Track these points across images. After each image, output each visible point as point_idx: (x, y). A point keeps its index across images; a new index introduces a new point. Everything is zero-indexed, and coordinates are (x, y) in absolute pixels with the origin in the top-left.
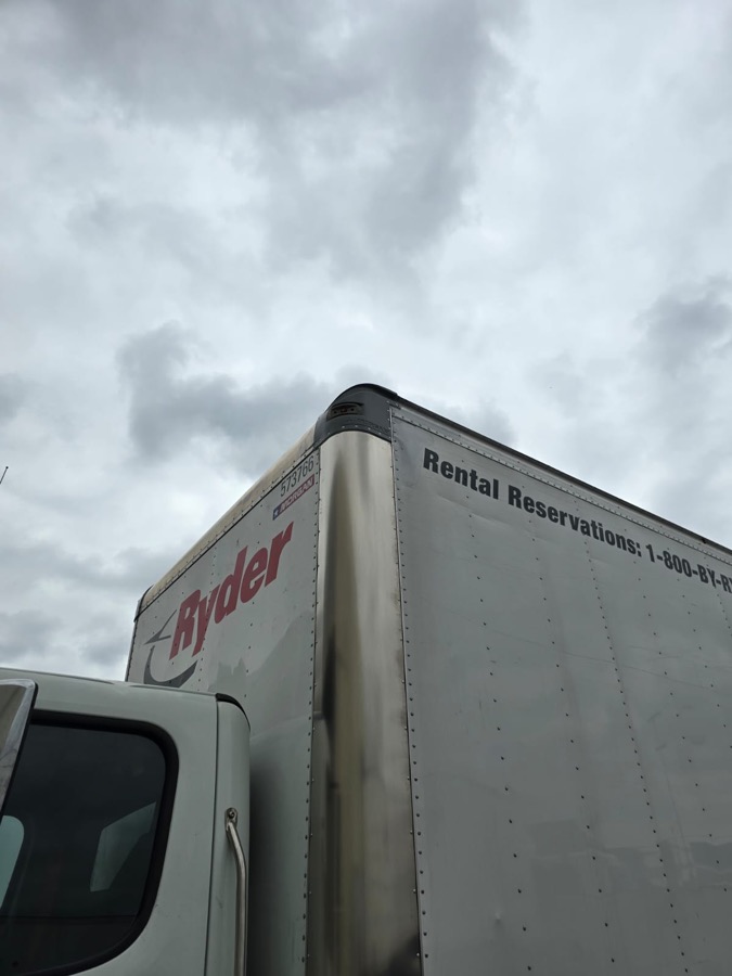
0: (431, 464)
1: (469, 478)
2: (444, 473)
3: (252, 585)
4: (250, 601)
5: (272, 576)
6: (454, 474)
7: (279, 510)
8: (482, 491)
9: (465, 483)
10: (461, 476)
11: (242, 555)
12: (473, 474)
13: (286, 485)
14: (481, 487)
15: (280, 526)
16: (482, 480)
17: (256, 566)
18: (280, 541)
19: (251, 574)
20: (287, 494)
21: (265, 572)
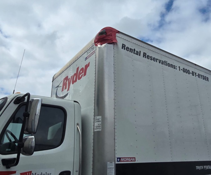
0: (124, 48)
1: (133, 51)
2: (127, 50)
3: (80, 76)
4: (80, 80)
5: (85, 74)
6: (129, 50)
7: (86, 58)
8: (136, 54)
9: (132, 52)
10: (131, 50)
11: (78, 69)
12: (134, 50)
13: (88, 52)
14: (136, 53)
15: (87, 62)
16: (137, 51)
17: (81, 72)
18: (87, 66)
19: (80, 74)
20: (88, 55)
21: (83, 73)
